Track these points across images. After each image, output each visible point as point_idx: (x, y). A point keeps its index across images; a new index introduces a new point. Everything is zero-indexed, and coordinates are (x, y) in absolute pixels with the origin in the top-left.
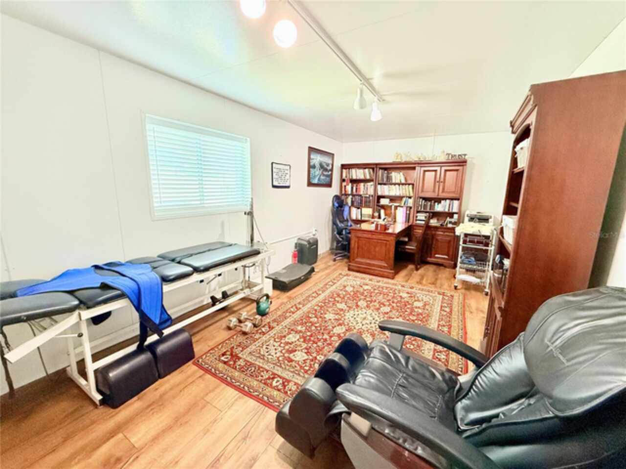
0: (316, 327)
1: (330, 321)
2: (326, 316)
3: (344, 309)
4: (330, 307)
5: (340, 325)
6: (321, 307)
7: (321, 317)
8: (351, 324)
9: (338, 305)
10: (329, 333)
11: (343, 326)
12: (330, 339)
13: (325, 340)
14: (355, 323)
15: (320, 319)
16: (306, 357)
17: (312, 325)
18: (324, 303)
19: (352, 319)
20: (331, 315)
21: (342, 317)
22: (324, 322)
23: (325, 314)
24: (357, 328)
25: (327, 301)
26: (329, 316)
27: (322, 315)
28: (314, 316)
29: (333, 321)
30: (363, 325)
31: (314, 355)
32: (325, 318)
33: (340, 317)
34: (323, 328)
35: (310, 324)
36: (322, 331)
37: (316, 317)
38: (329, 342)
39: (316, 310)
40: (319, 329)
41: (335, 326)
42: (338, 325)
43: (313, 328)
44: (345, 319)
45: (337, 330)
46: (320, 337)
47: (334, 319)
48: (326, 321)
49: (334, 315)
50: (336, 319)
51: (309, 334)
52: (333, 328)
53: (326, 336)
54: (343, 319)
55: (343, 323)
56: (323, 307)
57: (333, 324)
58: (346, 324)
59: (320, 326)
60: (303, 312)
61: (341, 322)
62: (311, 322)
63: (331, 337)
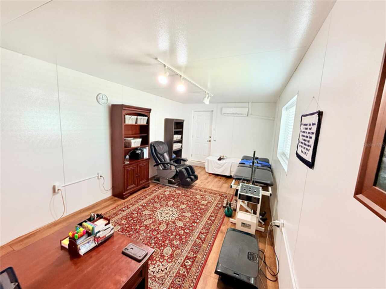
0: (195, 207)
1: (188, 211)
2: (191, 214)
3: (178, 221)
4: (188, 222)
5: (182, 209)
6: (194, 222)
7: (193, 213)
8: (176, 210)
9: (182, 225)
10: (188, 205)
11: (181, 208)
12: (187, 202)
13: (190, 202)
14: (174, 210)
15: (194, 212)
16: (196, 196)
17: (197, 209)
18: (192, 226)
19: (175, 213)
20: (187, 216)
21: (181, 214)
22: (191, 210)
23: (191, 216)
24: (173, 208)
25: (191, 228)
26: (188, 214)
27: (193, 215)
28: (198, 214)
29: (186, 211)
30: (170, 209)
31: (193, 197)
32: (191, 213)
33: (182, 214)
34: (191, 207)
35: (198, 209)
36: (191, 206)
37: (196, 214)
38: (188, 201)
39: (197, 219)
40: (193, 207)
41: (185, 208)
42: (183, 209)
43: (196, 207)
44: (179, 213)
45: (184, 206)
46: (192, 203)
47: (185, 212)
48: (190, 211)
49: (185, 215)
50: (184, 212)
51: (198, 204)
52: (186, 208)
53: (190, 203)
54: (180, 213)
55: (180, 210)
56: (193, 222)
57: (186, 210)
58: (179, 210)
59: (193, 208)
60: (205, 217)
61: (181, 211)
62: (198, 210)
63: (187, 203)
